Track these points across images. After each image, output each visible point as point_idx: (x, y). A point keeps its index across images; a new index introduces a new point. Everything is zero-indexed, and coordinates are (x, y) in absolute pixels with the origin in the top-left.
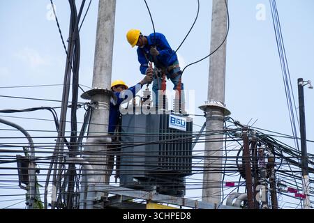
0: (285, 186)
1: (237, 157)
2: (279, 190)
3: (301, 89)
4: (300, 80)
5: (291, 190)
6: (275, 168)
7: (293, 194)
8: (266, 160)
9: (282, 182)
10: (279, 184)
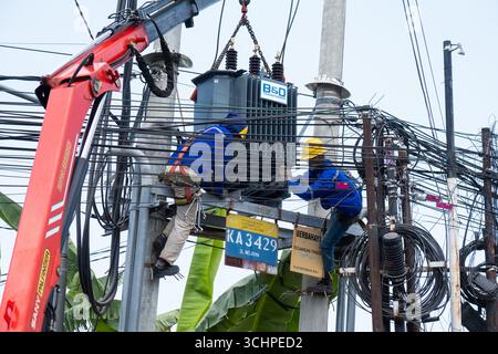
0: (423, 192)
1: (356, 147)
2: (413, 197)
3: (447, 55)
4: (447, 43)
5: (431, 198)
6: (409, 166)
7: (434, 204)
8: (396, 153)
9: (418, 187)
10: (414, 188)
